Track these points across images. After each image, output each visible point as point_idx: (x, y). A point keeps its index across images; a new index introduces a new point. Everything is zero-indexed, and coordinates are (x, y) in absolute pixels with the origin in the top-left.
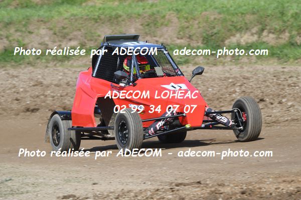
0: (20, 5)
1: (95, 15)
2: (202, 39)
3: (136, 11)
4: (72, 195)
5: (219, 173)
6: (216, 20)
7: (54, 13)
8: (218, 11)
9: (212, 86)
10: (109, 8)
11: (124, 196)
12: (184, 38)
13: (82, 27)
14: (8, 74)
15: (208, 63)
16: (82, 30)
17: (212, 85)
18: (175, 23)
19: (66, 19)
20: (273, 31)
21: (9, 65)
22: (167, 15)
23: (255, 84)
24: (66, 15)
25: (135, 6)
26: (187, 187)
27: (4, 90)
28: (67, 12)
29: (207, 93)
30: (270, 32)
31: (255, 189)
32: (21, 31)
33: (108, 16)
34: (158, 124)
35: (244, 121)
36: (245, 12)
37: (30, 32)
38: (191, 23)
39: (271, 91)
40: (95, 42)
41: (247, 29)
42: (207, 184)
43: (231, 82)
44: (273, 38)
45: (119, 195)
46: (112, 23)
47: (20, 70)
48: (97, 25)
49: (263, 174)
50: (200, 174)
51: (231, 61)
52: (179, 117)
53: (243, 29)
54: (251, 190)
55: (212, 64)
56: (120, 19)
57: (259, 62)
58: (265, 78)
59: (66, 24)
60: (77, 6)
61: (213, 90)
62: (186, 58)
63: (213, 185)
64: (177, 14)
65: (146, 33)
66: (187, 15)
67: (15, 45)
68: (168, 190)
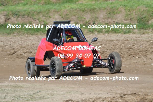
0: (45, 3)
1: (82, 8)
2: (137, 20)
3: (103, 6)
4: (71, 100)
5: (145, 89)
6: (144, 11)
7: (62, 7)
8: (145, 6)
10: (90, 4)
11: (97, 100)
12: (128, 20)
13: (76, 14)
14: (39, 38)
15: (140, 33)
16: (76, 16)
17: (142, 44)
18: (123, 13)
19: (68, 10)
21: (39, 34)
22: (119, 8)
24: (68, 8)
25: (103, 3)
26: (129, 96)
27: (36, 46)
28: (68, 6)
29: (140, 48)
32: (45, 16)
33: (89, 9)
35: (113, 63)
37: (50, 17)
38: (131, 12)
40: (83, 22)
43: (152, 42)
45: (94, 100)
46: (91, 12)
48: (83, 13)
50: (136, 89)
51: (152, 32)
55: (142, 33)
56: (95, 10)
59: (68, 13)
60: (73, 4)
61: (143, 46)
62: (129, 30)
63: (142, 95)
64: (124, 8)
65: (108, 17)
66: (130, 8)
67: (42, 23)
68: (119, 98)
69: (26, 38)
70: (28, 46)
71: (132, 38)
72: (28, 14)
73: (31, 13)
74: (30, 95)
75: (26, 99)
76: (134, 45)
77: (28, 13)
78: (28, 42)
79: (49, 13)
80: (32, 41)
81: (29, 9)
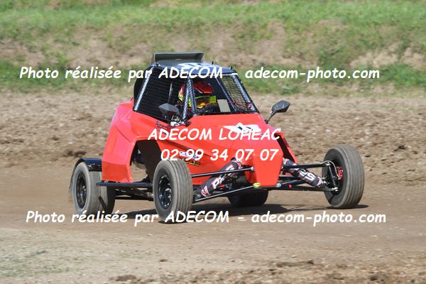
0: (62, 5)
1: (166, 22)
2: (317, 58)
3: (225, 17)
4: (130, 275)
5: (339, 250)
6: (339, 33)
7: (110, 17)
8: (340, 19)
9: (331, 126)
10: (187, 12)
11: (204, 279)
12: (292, 57)
13: (149, 38)
14: (43, 102)
15: (326, 94)
16: (149, 43)
17: (331, 124)
18: (281, 36)
19: (127, 25)
20: (418, 49)
21: (44, 90)
22: (270, 23)
23: (392, 125)
24: (126, 20)
25: (225, 9)
26: (293, 268)
27: (36, 125)
28: (128, 15)
29: (324, 136)
30: (414, 51)
31: (389, 274)
32: (63, 42)
33: (186, 23)
34: (215, 182)
35: (339, 179)
36: (380, 22)
37: (74, 44)
38: (303, 35)
39: (415, 134)
41: (382, 46)
42: (323, 266)
43: (359, 121)
44: (420, 60)
45: (197, 278)
46: (192, 33)
47: (60, 97)
48: (169, 35)
49: (402, 253)
50: (312, 250)
51: (358, 91)
52: (246, 172)
53: (377, 46)
54: (384, 276)
55: (331, 94)
56: (203, 28)
57: (399, 94)
58: (406, 116)
59: (125, 33)
60: (142, 8)
61: (332, 131)
62: (295, 85)
64: (284, 23)
65: (239, 48)
66: (298, 24)
67: (54, 61)
68: (266, 272)
69: (7, 102)
70: (13, 124)
71: (302, 106)
72: (13, 33)
73: (23, 33)
74: (17, 261)
75: (4, 272)
76: (308, 128)
77: (15, 31)
78: (13, 113)
79: (73, 34)
80: (24, 109)
81: (16, 19)
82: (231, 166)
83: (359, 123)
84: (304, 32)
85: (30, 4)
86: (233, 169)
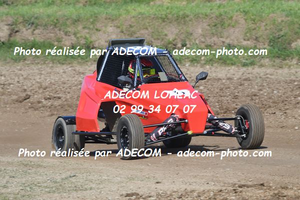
0: (88, 3)
1: (162, 15)
2: (268, 41)
3: (203, 11)
4: (135, 193)
5: (282, 176)
6: (284, 23)
7: (122, 11)
8: (284, 13)
9: (277, 89)
10: (176, 7)
11: (187, 196)
12: (250, 40)
13: (149, 26)
14: (75, 70)
15: (274, 66)
16: (149, 29)
17: (277, 87)
18: (242, 25)
19: (134, 17)
21: (75, 62)
22: (235, 16)
24: (134, 13)
25: (203, 6)
26: (250, 189)
27: (70, 86)
28: (135, 10)
29: (273, 96)
32: (89, 28)
33: (175, 16)
34: (160, 130)
35: (247, 128)
37: (97, 30)
38: (258, 25)
40: (162, 41)
42: (271, 187)
43: (297, 85)
45: (182, 195)
46: (179, 22)
47: (87, 67)
48: (164, 24)
50: (263, 176)
51: (297, 64)
52: (182, 124)
55: (278, 66)
56: (187, 19)
59: (133, 23)
60: (144, 5)
61: (278, 92)
62: (252, 59)
63: (276, 188)
64: (244, 16)
65: (213, 33)
66: (255, 17)
67: (83, 42)
68: (231, 191)
69: (50, 70)
70: (53, 86)
71: (257, 75)
73: (61, 22)
74: (56, 182)
75: (47, 190)
76: (261, 90)
77: (55, 21)
78: (54, 78)
79: (96, 23)
80: (62, 75)
81: (56, 12)
82: (171, 119)
83: (298, 86)
84: (259, 22)
85: (67, 2)
86: (172, 121)
